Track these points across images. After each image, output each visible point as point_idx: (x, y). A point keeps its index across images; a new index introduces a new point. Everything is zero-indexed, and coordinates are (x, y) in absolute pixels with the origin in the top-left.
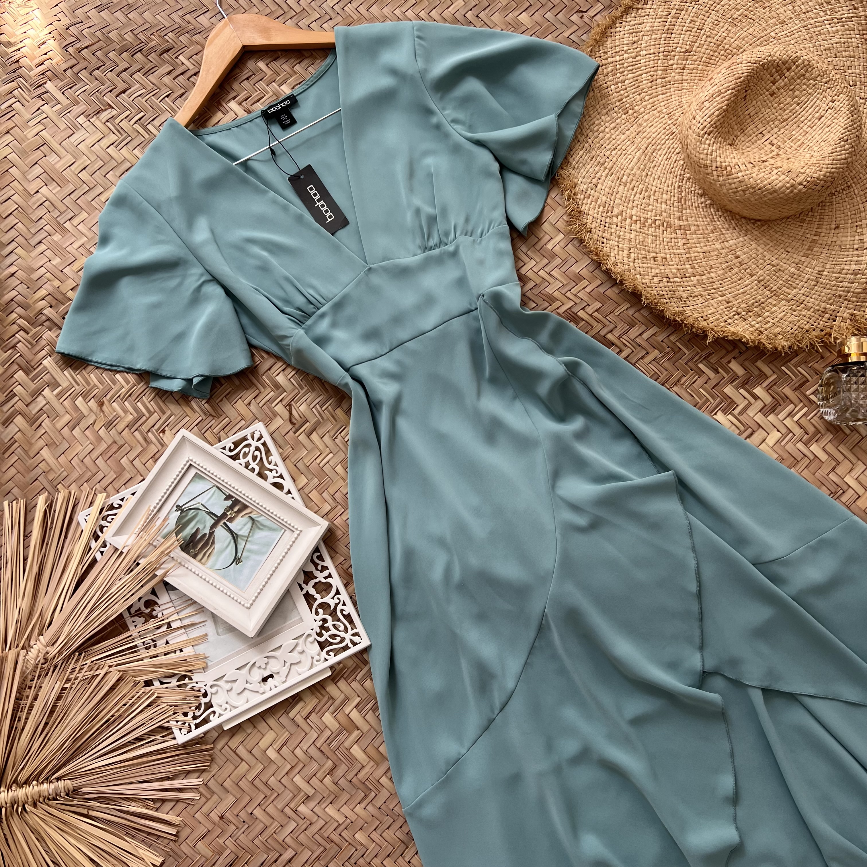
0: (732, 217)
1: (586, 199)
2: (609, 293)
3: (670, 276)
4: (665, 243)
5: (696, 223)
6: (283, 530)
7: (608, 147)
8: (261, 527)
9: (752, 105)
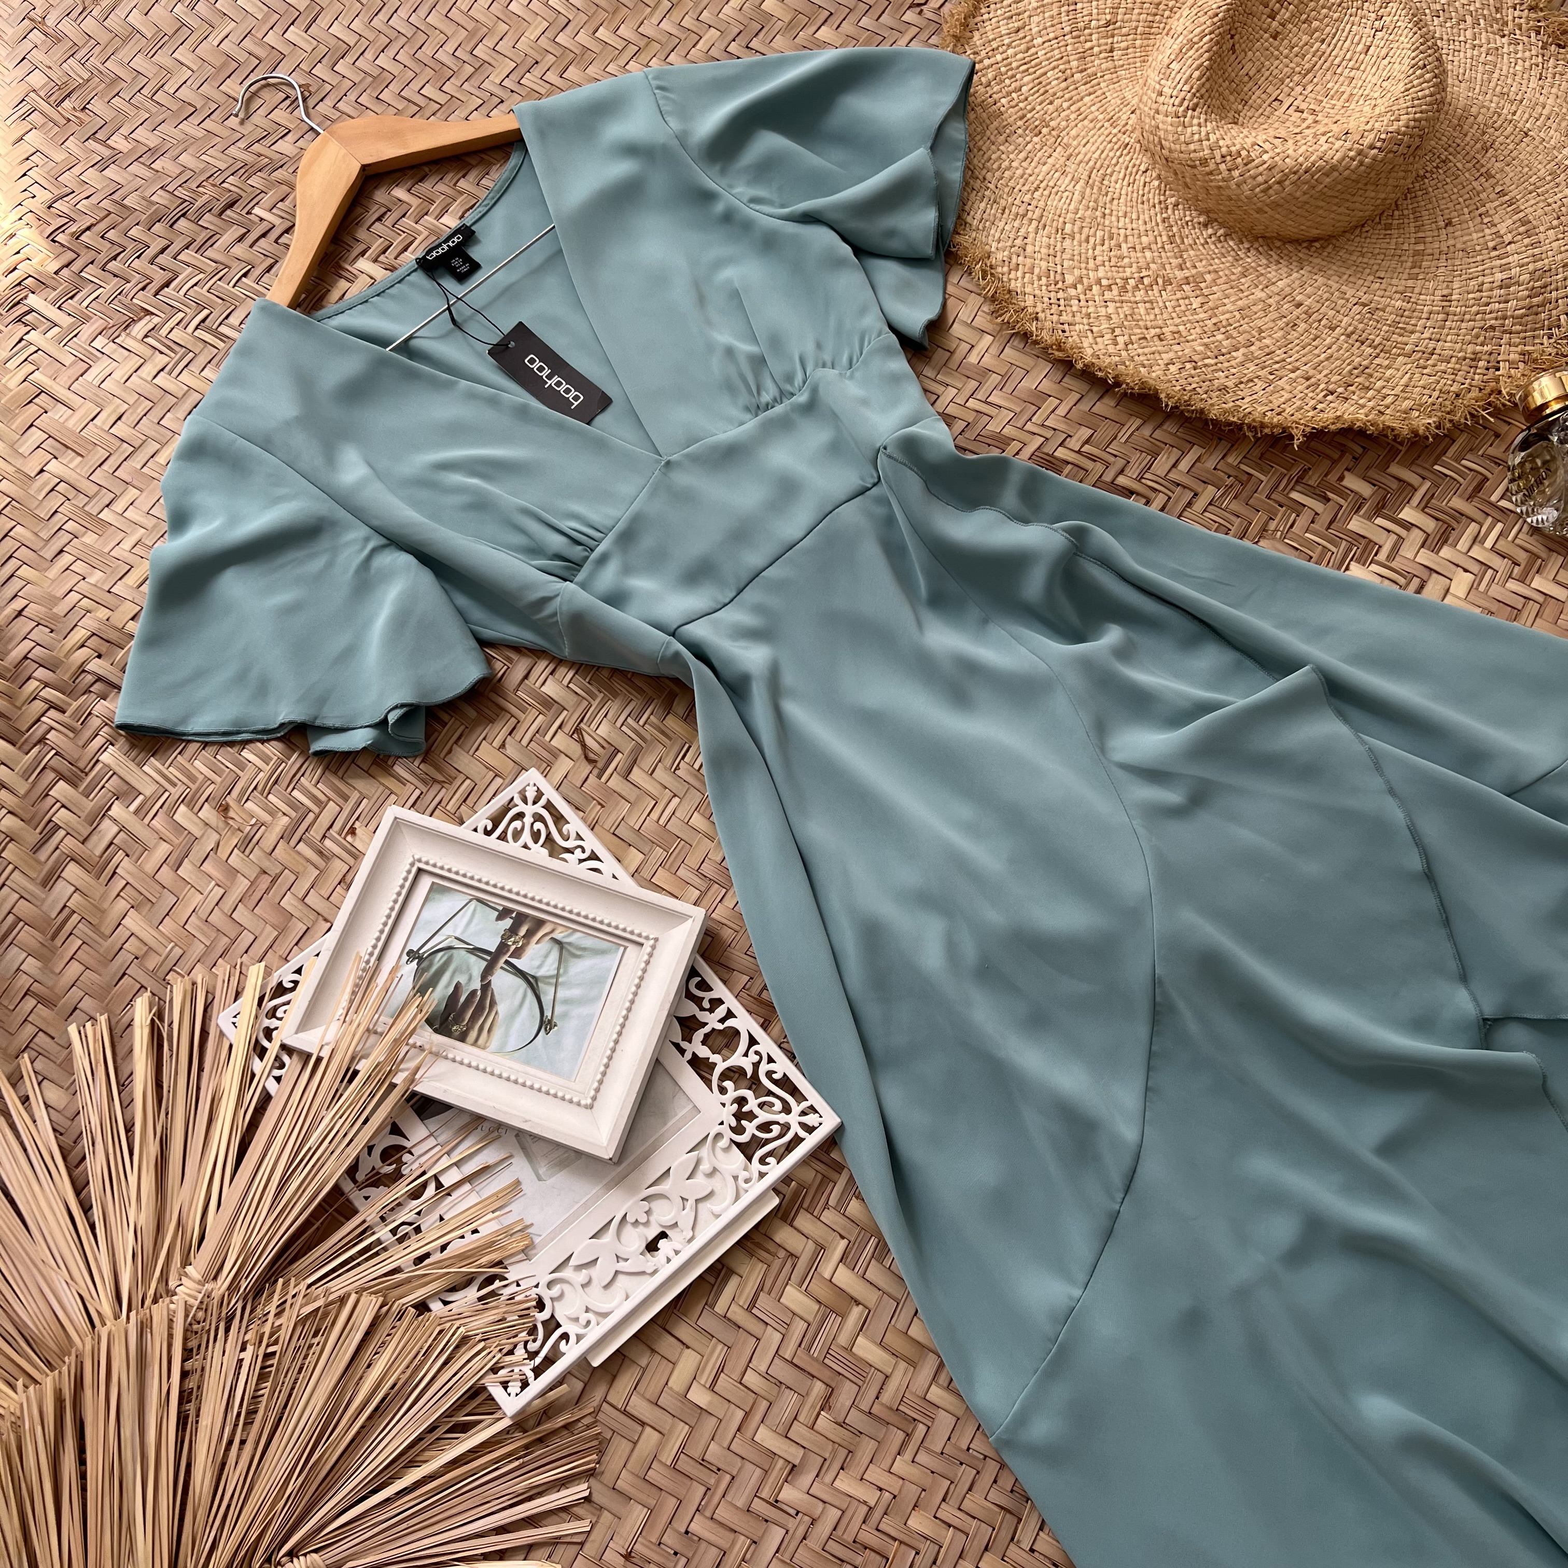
0: (1268, 246)
1: (1013, 273)
2: (1099, 408)
3: (1195, 358)
4: (1170, 310)
5: (1211, 268)
6: (622, 949)
7: (1024, 189)
8: (579, 953)
9: (1247, 59)
